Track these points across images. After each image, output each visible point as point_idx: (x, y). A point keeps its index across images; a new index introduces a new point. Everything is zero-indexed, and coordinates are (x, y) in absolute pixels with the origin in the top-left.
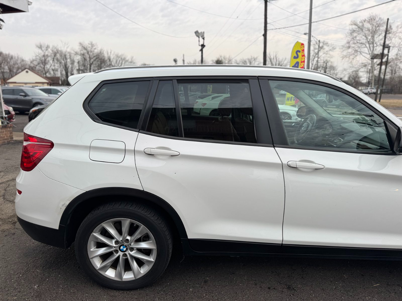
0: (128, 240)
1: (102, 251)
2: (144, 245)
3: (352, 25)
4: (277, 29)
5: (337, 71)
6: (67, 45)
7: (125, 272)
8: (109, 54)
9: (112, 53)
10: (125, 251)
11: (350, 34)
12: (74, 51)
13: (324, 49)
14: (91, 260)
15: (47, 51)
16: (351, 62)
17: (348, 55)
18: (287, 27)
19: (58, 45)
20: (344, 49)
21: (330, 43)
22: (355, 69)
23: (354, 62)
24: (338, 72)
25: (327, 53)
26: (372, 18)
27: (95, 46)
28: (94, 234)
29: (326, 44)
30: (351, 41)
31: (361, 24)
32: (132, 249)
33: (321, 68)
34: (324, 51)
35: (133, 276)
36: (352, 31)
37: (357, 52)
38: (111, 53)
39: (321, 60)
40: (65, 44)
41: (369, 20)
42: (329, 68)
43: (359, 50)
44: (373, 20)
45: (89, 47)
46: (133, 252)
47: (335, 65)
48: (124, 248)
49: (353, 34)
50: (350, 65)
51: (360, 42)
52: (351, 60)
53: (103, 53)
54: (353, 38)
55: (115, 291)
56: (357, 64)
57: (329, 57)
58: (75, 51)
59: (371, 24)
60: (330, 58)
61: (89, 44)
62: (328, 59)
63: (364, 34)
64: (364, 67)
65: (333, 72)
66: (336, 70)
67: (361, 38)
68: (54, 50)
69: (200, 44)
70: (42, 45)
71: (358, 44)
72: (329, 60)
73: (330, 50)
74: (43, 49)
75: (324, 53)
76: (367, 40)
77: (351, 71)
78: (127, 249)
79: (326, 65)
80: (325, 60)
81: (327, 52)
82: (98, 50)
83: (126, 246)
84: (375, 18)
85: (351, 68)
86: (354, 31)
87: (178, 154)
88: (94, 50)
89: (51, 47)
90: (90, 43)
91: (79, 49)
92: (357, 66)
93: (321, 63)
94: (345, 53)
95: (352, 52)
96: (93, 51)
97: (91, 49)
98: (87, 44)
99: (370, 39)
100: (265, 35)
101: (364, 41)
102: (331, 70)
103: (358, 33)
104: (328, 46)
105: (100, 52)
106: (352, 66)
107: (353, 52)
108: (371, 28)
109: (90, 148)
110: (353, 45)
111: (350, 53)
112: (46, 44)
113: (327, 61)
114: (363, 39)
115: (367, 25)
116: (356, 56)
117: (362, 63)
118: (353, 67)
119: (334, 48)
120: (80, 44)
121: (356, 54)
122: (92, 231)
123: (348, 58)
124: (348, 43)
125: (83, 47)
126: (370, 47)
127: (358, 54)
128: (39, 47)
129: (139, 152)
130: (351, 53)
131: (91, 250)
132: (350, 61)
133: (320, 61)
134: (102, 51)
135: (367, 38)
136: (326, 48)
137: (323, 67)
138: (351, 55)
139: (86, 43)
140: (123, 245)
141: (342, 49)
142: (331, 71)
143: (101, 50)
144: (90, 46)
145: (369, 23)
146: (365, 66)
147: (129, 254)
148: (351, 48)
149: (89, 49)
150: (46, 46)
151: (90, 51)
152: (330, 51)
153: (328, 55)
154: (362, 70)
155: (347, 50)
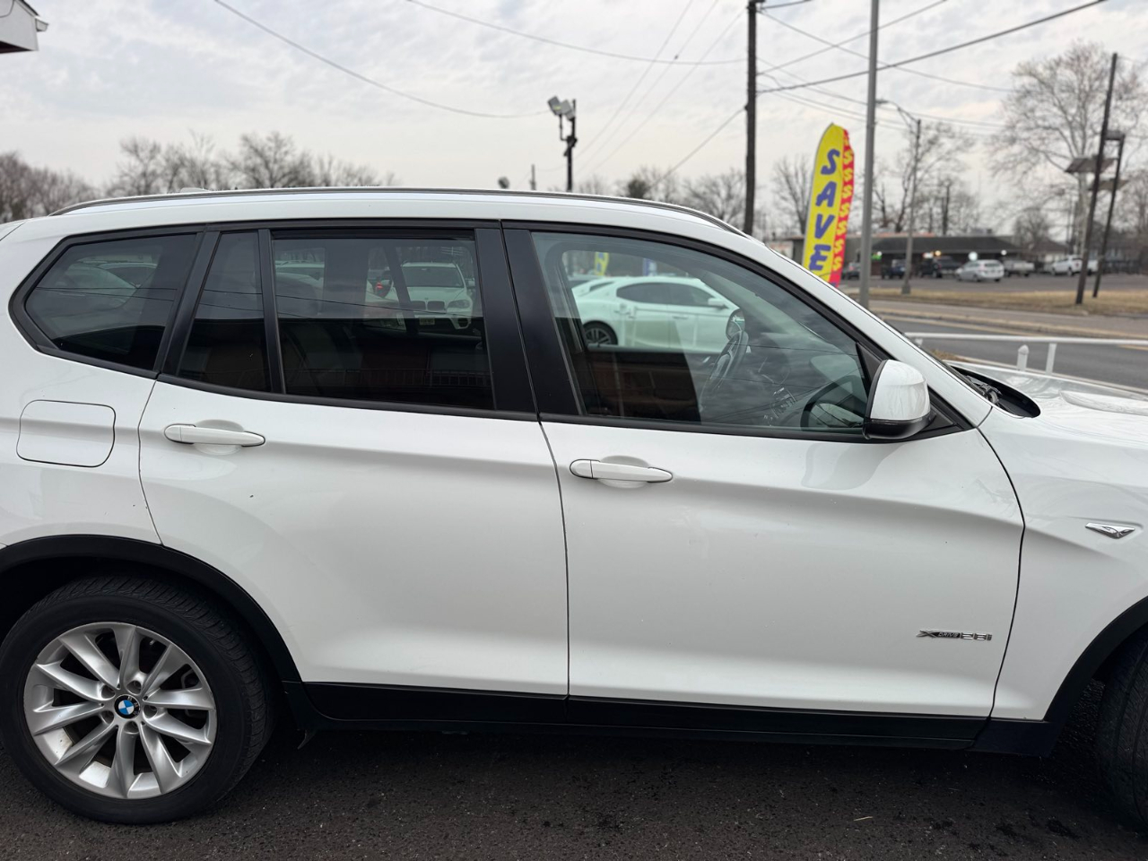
0: (137, 683)
1: (68, 713)
2: (183, 699)
3: (1020, 74)
4: (784, 88)
5: (980, 210)
6: (208, 142)
7: (136, 773)
8: (326, 166)
9: (335, 163)
10: (132, 716)
11: (1014, 102)
12: (228, 161)
13: (940, 146)
14: (36, 739)
15: (152, 162)
16: (1019, 182)
17: (1009, 162)
18: (814, 84)
19: (182, 145)
20: (997, 145)
21: (956, 128)
22: (1030, 204)
23: (1029, 182)
24: (983, 212)
25: (948, 157)
26: (1079, 53)
27: (285, 145)
28: (40, 666)
29: (945, 131)
30: (1018, 122)
31: (1046, 74)
32: (151, 710)
33: (932, 201)
34: (940, 150)
35: (157, 786)
36: (1020, 94)
37: (1036, 155)
38: (330, 163)
39: (932, 178)
40: (202, 140)
41: (1072, 59)
42: (956, 202)
43: (1042, 148)
44: (1082, 59)
45: (270, 149)
46: (155, 718)
47: (972, 191)
48: (127, 706)
49: (1024, 101)
50: (1016, 190)
51: (1046, 124)
52: (1018, 177)
53: (309, 166)
54: (1025, 114)
55: (106, 827)
56: (1036, 190)
57: (953, 169)
58: (232, 159)
59: (1076, 73)
60: (959, 171)
61: (269, 139)
62: (954, 174)
63: (1056, 102)
64: (1057, 198)
65: (968, 211)
66: (977, 206)
67: (1048, 112)
68: (172, 157)
69: (565, 136)
70: (140, 145)
71: (1039, 131)
72: (957, 178)
73: (958, 149)
74: (142, 155)
75: (939, 159)
76: (1066, 118)
77: (1020, 208)
78: (137, 709)
79: (948, 193)
80: (942, 178)
81: (949, 153)
82: (293, 156)
83: (133, 701)
84: (1087, 54)
85: (1019, 201)
86: (1027, 93)
87: (259, 442)
88: (283, 155)
89: (164, 148)
90: (272, 137)
91: (241, 153)
92: (1036, 194)
93: (933, 185)
94: (1000, 156)
95: (1021, 153)
96: (282, 160)
97: (276, 153)
98: (265, 141)
99: (1074, 116)
100: (751, 108)
101: (1058, 121)
102: (961, 206)
103: (1039, 97)
104: (952, 137)
105: (302, 163)
106: (1021, 193)
107: (1025, 153)
108: (1076, 84)
109: (21, 424)
110: (1025, 135)
111: (1015, 155)
112: (151, 142)
113: (948, 179)
114: (1055, 115)
115: (1066, 75)
116: (1034, 164)
117: (1052, 186)
118: (1025, 197)
119: (968, 143)
120: (246, 139)
121: (1033, 160)
122: (34, 659)
123: (1009, 172)
124: (1012, 127)
125: (251, 147)
126: (1073, 137)
127: (1039, 158)
128: (130, 151)
129: (153, 437)
130: (1019, 158)
131: (37, 710)
132: (1016, 181)
133: (927, 180)
134: (306, 159)
135: (1065, 112)
136: (947, 144)
137: (937, 199)
138: (1021, 162)
139: (262, 137)
140: (125, 698)
141: (993, 144)
142: (962, 210)
143: (304, 155)
144: (272, 145)
145: (1072, 69)
146: (1061, 193)
147: (143, 723)
148: (1018, 142)
149: (270, 154)
150: (150, 148)
151: (272, 160)
152: (958, 152)
153: (952, 164)
154: (1052, 204)
155: (1007, 147)
